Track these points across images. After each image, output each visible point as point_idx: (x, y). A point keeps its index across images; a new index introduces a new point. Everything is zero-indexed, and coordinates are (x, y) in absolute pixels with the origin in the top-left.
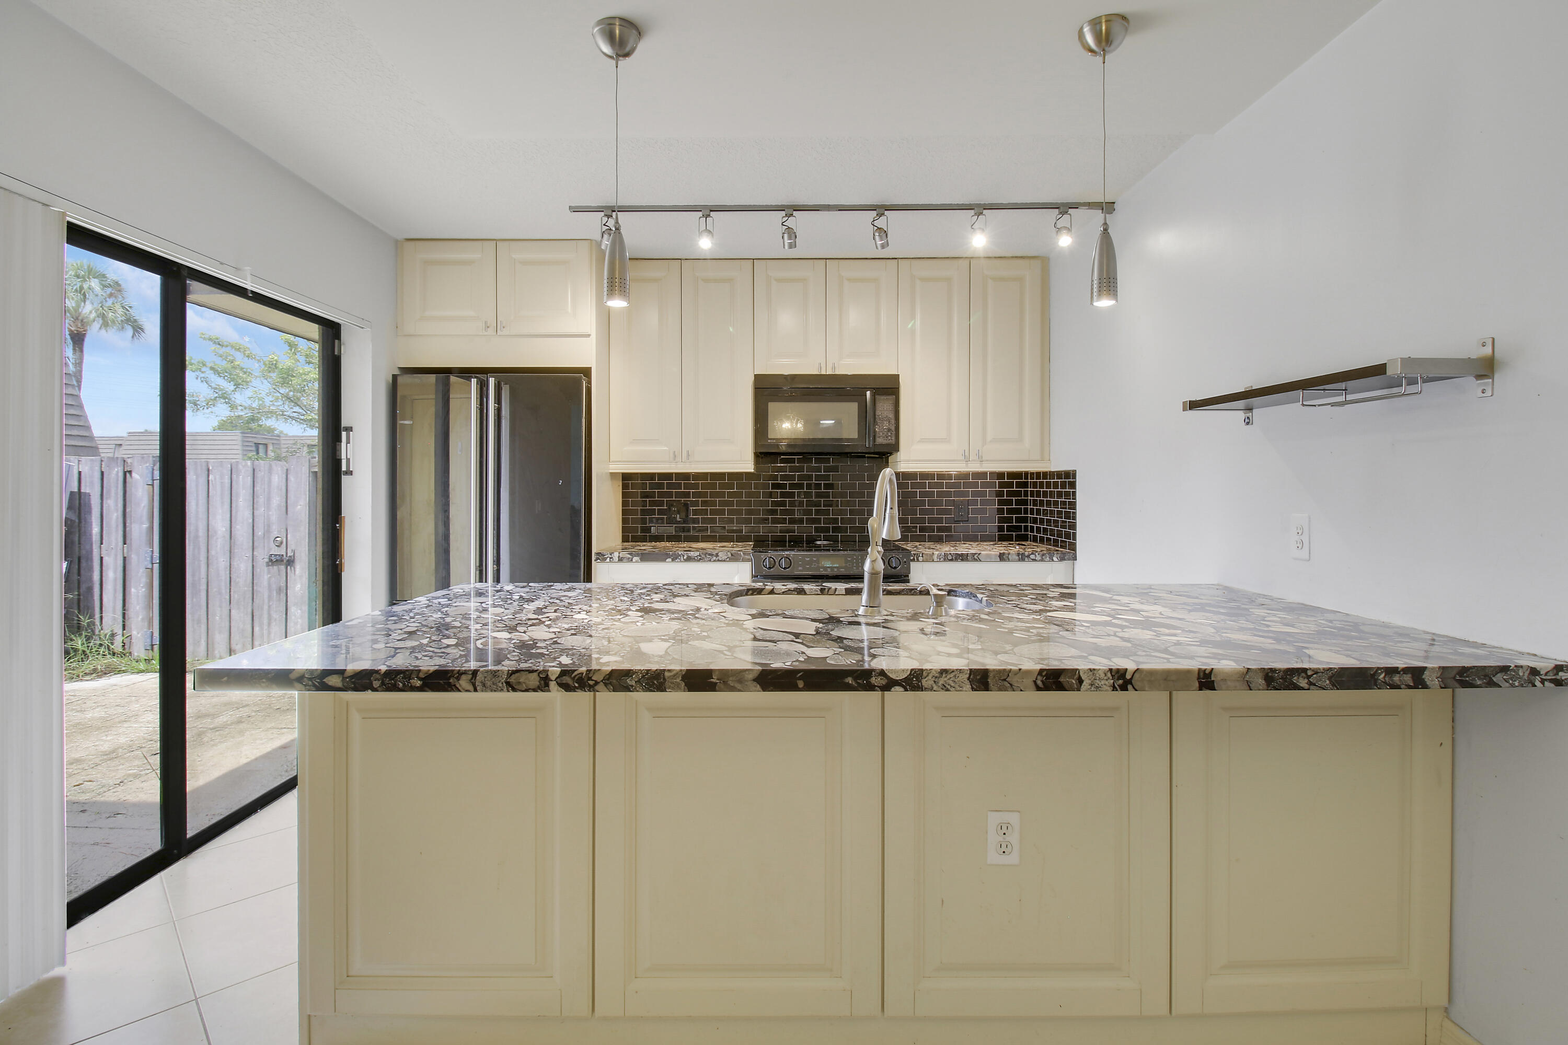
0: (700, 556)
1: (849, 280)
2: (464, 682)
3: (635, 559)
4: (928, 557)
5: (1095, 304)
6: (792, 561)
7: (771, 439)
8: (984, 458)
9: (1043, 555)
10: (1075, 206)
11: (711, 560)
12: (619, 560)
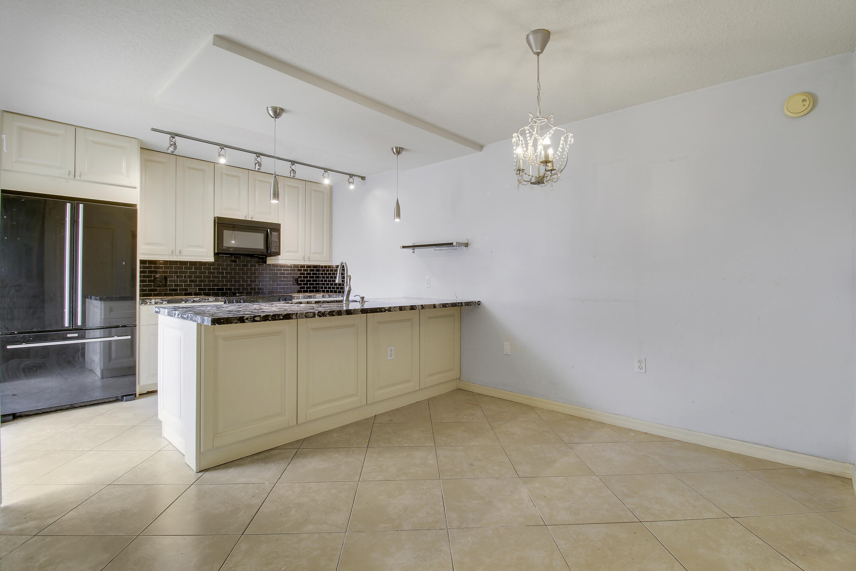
0: (199, 300)
1: (259, 181)
2: (294, 317)
3: (164, 302)
4: (298, 298)
5: (395, 220)
6: (245, 300)
7: (224, 247)
8: (310, 260)
9: (336, 295)
10: (355, 176)
11: (205, 302)
12: (155, 303)
